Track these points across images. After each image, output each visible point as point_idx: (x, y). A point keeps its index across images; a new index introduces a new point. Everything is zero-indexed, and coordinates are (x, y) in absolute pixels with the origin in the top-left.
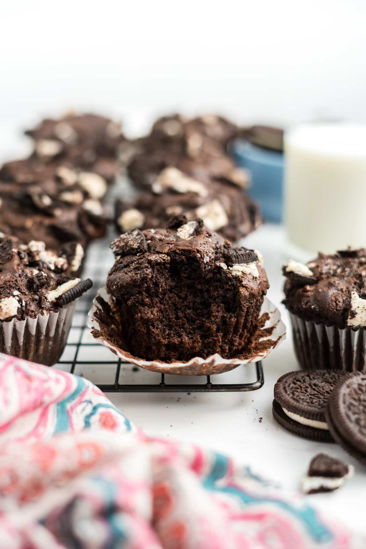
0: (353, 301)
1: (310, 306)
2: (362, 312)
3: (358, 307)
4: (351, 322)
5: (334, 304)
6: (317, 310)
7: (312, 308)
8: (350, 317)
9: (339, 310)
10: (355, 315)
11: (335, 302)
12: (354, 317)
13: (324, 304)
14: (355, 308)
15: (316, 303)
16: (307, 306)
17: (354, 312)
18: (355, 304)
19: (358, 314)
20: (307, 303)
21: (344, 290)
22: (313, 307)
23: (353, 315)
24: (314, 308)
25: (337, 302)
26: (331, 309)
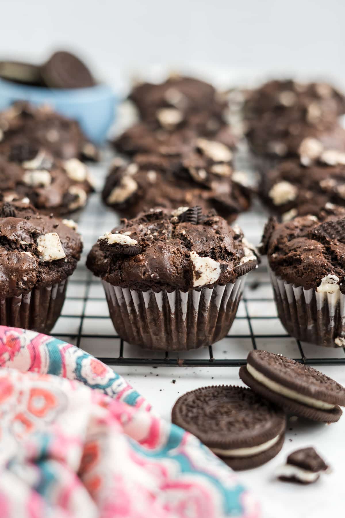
0: (195, 261)
1: (149, 275)
2: (206, 270)
3: (202, 266)
4: (197, 283)
5: (174, 268)
6: (158, 278)
7: (152, 277)
8: (195, 277)
9: (181, 273)
10: (201, 275)
11: (174, 266)
12: (200, 276)
13: (164, 270)
14: (199, 268)
15: (155, 270)
16: (146, 276)
17: (199, 272)
18: (197, 263)
19: (203, 273)
20: (144, 273)
21: (176, 252)
22: (152, 275)
23: (199, 275)
24: (154, 276)
25: (177, 265)
26: (173, 274)
